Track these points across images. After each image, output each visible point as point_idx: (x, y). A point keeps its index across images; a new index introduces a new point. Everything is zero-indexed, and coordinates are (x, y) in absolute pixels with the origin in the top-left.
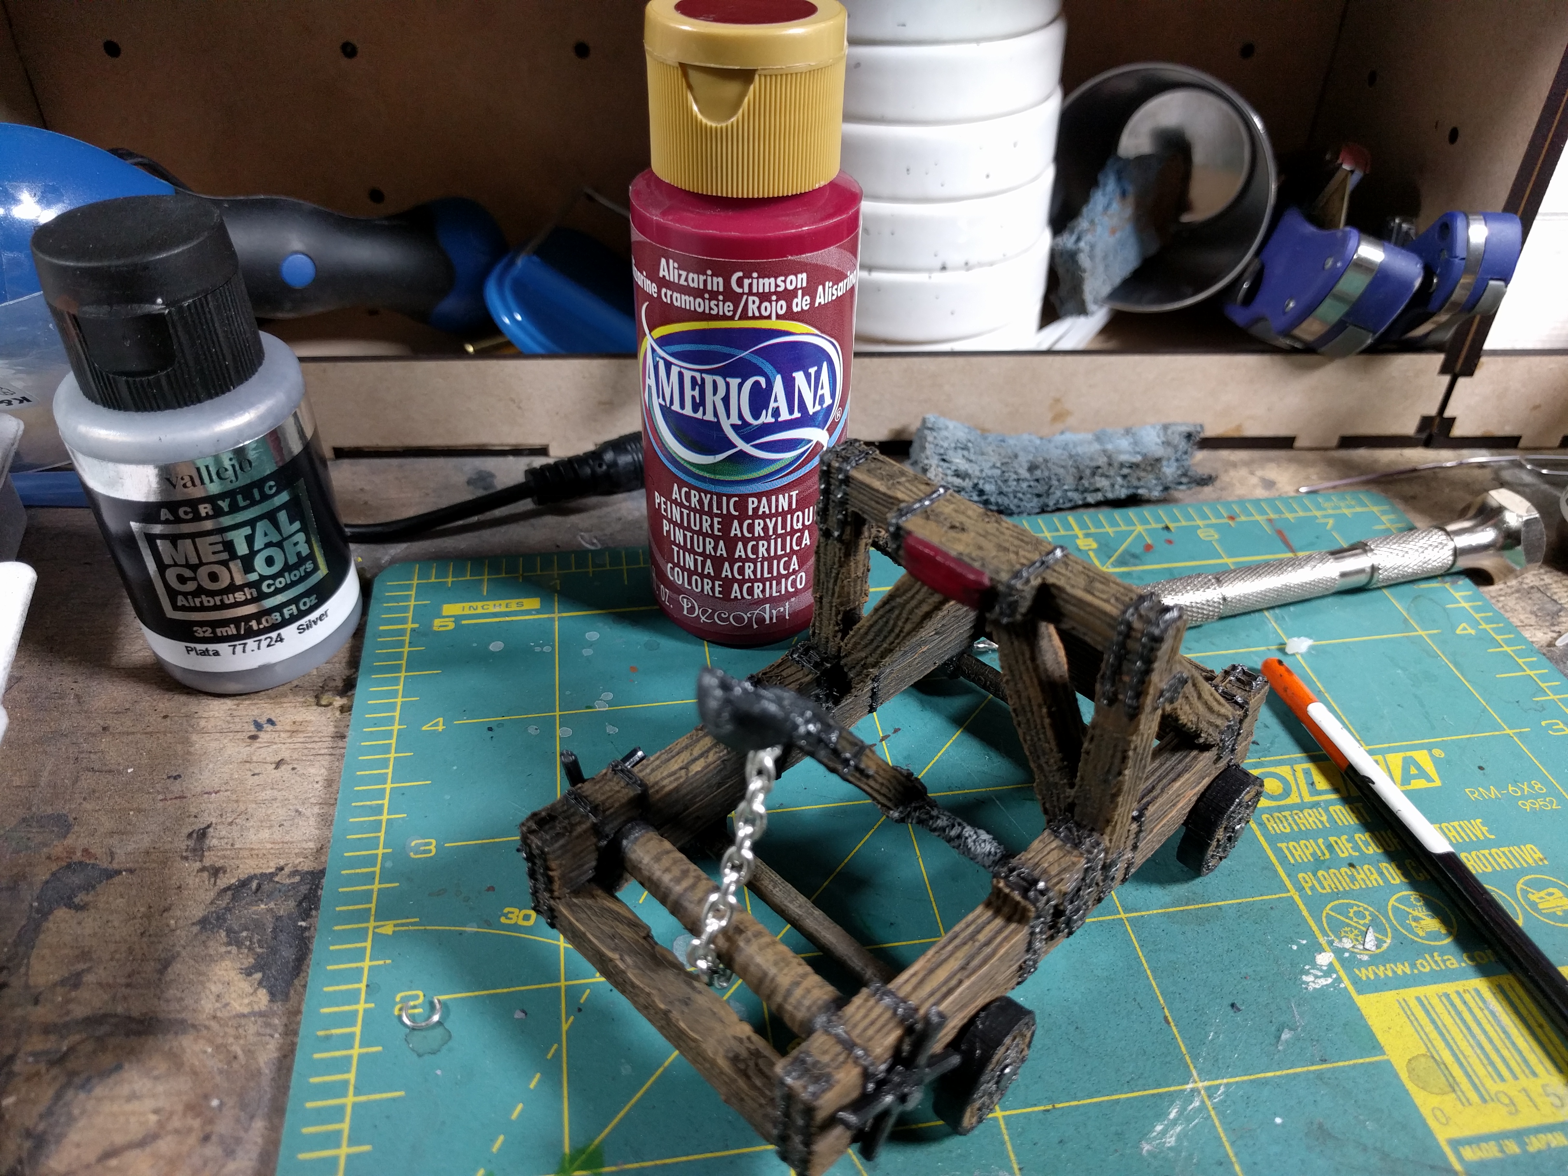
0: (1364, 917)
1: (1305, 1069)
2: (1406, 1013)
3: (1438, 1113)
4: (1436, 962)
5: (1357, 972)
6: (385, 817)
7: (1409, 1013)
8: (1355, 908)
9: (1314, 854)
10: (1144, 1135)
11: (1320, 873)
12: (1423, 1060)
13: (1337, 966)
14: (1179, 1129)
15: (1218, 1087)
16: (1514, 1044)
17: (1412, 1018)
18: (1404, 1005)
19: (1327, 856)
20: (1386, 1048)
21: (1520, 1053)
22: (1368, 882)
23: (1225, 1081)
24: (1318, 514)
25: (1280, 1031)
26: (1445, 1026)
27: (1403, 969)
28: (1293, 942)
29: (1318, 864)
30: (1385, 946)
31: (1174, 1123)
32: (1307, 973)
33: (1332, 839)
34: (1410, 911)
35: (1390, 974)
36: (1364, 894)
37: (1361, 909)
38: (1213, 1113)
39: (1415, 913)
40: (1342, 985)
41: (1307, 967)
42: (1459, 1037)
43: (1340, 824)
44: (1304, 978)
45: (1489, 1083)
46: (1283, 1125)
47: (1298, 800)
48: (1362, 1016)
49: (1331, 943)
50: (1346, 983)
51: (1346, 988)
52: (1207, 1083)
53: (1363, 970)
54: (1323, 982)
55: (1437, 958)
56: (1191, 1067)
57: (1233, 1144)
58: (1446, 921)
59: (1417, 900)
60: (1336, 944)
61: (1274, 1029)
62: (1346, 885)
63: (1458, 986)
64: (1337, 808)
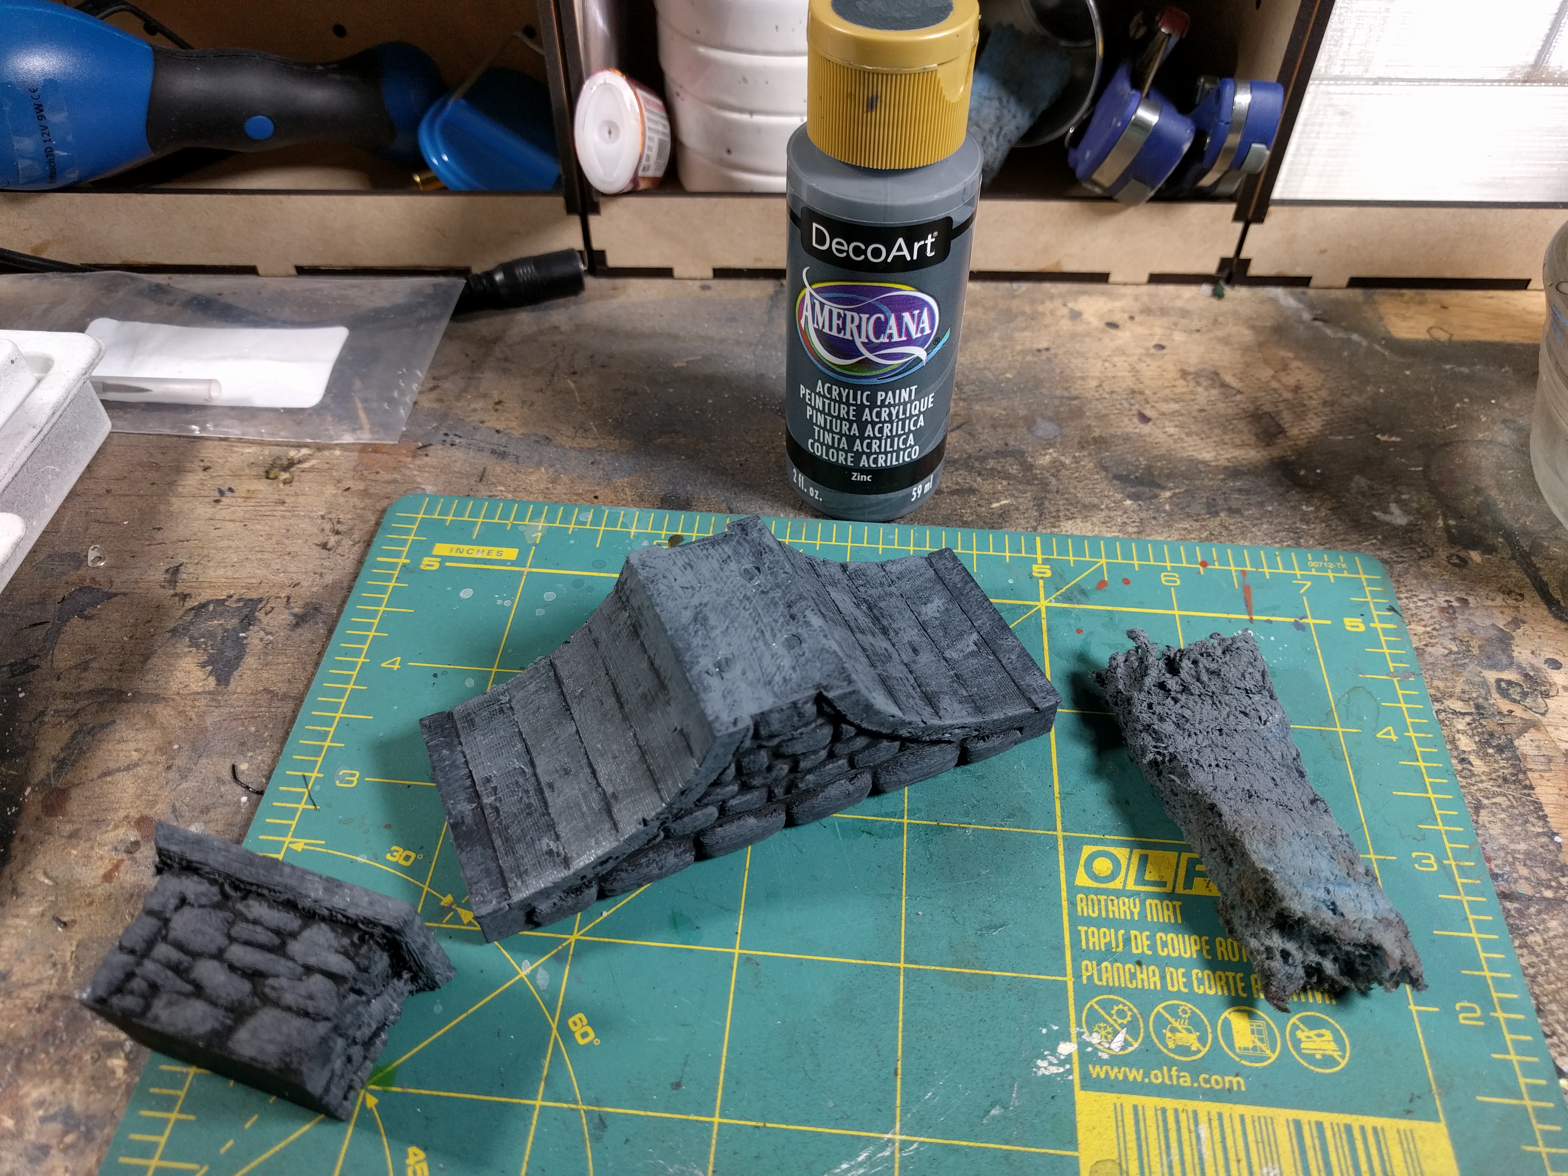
0: (1124, 1017)
1: (998, 1146)
2: (1116, 1118)
4: (1170, 1077)
5: (1091, 1067)
6: (326, 744)
7: (1119, 1118)
8: (1121, 1006)
9: (1108, 944)
10: (829, 1169)
11: (1105, 965)
12: (1110, 1164)
13: (1075, 1058)
14: (861, 1171)
15: (912, 1143)
16: (1203, 1171)
17: (1119, 1123)
18: (1119, 1111)
19: (1120, 949)
20: (1081, 1146)
22: (1146, 984)
23: (922, 1139)
24: (1299, 573)
25: (993, 1105)
26: (1147, 1138)
27: (1135, 1075)
28: (1045, 1026)
29: (1107, 955)
30: (1130, 1049)
31: (861, 1165)
32: (1044, 1058)
33: (1133, 933)
34: (1172, 1020)
35: (1121, 1077)
36: (1137, 995)
37: (1126, 1009)
38: (897, 1165)
39: (1176, 1024)
40: (1070, 1077)
41: (1046, 1053)
42: (1154, 1151)
43: (1149, 919)
44: (1040, 1063)
47: (1120, 887)
48: (1074, 1112)
49: (1080, 1035)
50: (1076, 1077)
51: (1073, 1080)
52: (904, 1137)
53: (1098, 1068)
54: (1054, 1070)
55: (1174, 1072)
56: (898, 1119)
58: (1202, 1040)
59: (1184, 1012)
60: (1085, 1037)
61: (987, 1103)
62: (1124, 982)
63: (1180, 1104)
64: (1155, 902)
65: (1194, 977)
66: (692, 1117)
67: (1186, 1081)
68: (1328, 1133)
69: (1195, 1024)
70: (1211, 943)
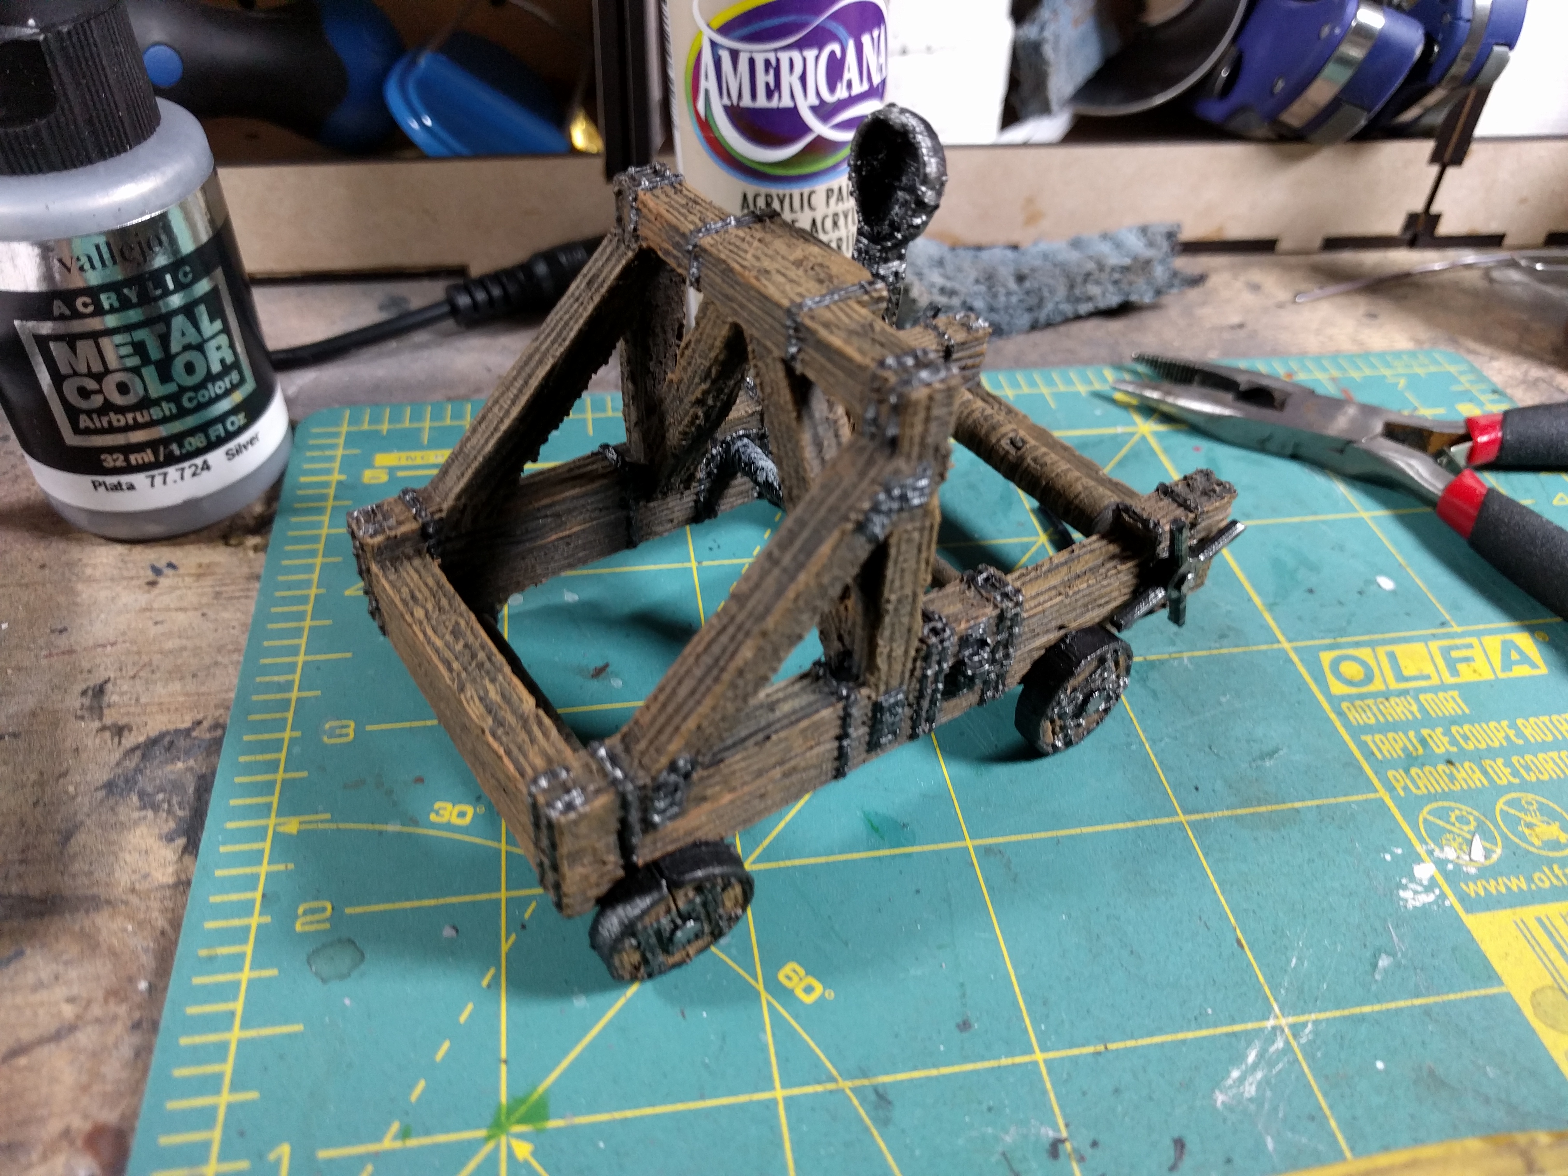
0: (1468, 823)
1: (1409, 1003)
2: (1526, 937)
4: (1557, 877)
5: (1464, 887)
6: (294, 695)
7: (1529, 936)
8: (1457, 812)
9: (1405, 749)
10: (1217, 1083)
11: (1414, 771)
12: (1549, 993)
13: (1440, 880)
14: (1259, 1075)
15: (1304, 1025)
17: (1533, 942)
18: (1522, 927)
19: (1421, 751)
20: (1505, 978)
22: (1470, 782)
23: (1313, 1016)
24: (1387, 372)
25: (1376, 957)
27: (1517, 883)
28: (1386, 851)
29: (1409, 761)
30: (1495, 857)
31: (1255, 1067)
32: (1405, 888)
33: (1425, 732)
34: (1521, 815)
35: (1503, 889)
36: (1468, 796)
37: (1464, 813)
38: (1300, 1057)
39: (1528, 819)
40: (1447, 903)
41: (1404, 881)
43: (1434, 714)
44: (1402, 894)
46: (1386, 1071)
47: (1382, 687)
48: (1473, 940)
49: (1430, 853)
50: (1452, 900)
51: (1452, 906)
52: (1291, 1020)
53: (1471, 885)
54: (1423, 899)
55: (1557, 872)
56: (1272, 999)
57: (1325, 1095)
59: (1529, 803)
60: (1437, 853)
61: (1368, 954)
62: (1445, 785)
64: (1429, 696)
65: (1517, 765)
66: (1006, 1061)
69: (1548, 814)
70: (1513, 725)
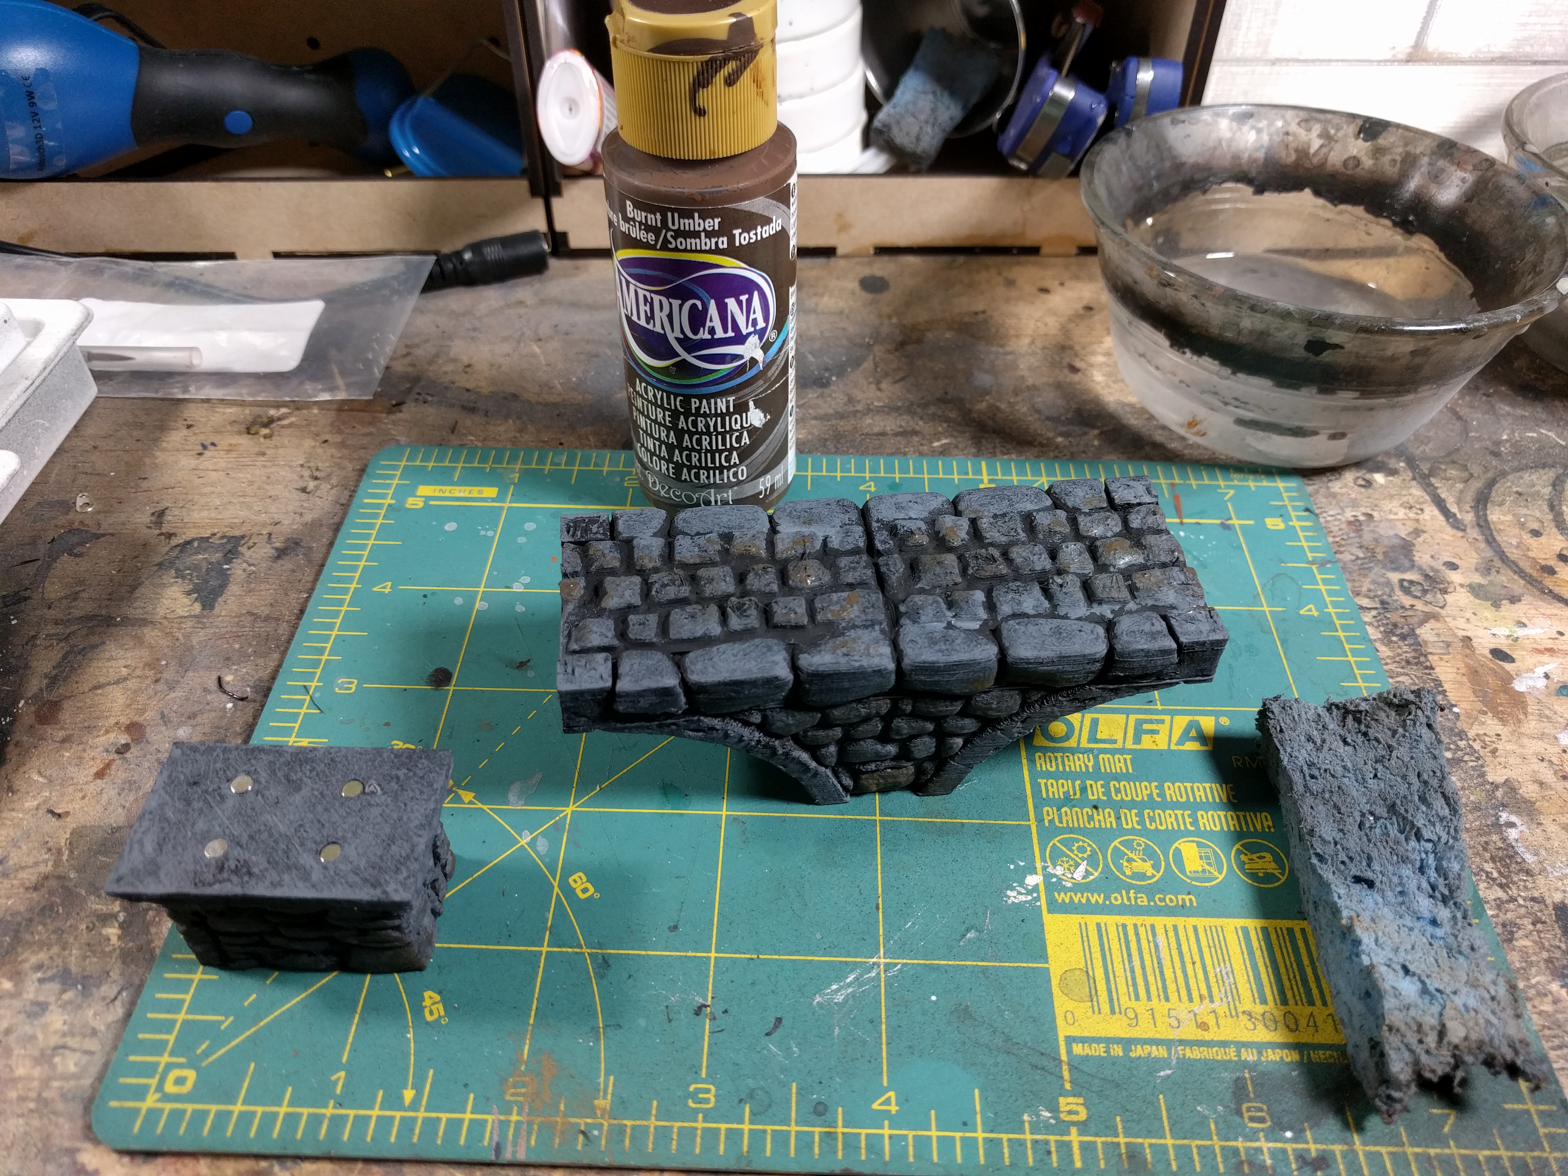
0: (1084, 852)
1: (975, 963)
2: (1081, 934)
3: (1069, 1015)
4: (1129, 899)
5: (1056, 894)
6: (324, 658)
7: (1084, 935)
8: (1080, 843)
9: (1066, 793)
10: (819, 991)
11: (1064, 809)
12: (1078, 972)
13: (1042, 888)
14: (850, 990)
15: (896, 965)
16: (1162, 973)
17: (1085, 938)
18: (1083, 927)
19: (1078, 795)
20: (1051, 959)
21: (1164, 981)
22: (1103, 823)
23: (905, 961)
25: (968, 930)
26: (1110, 950)
27: (1097, 898)
28: (1013, 862)
29: (1067, 801)
30: (1091, 878)
31: (849, 985)
32: (1013, 889)
33: (1088, 782)
34: (1128, 852)
35: (1084, 901)
36: (1095, 833)
37: (1085, 844)
38: (882, 984)
39: (1131, 855)
40: (1038, 904)
41: (1015, 884)
42: (1117, 959)
43: (1102, 770)
44: (1009, 893)
45: (1124, 1000)
46: (934, 1002)
48: (1043, 931)
49: (1045, 868)
50: (1043, 903)
51: (1040, 906)
52: (888, 960)
53: (1062, 894)
54: (1023, 898)
55: (1132, 894)
56: (882, 946)
57: (888, 1009)
58: (1155, 866)
59: (1139, 845)
61: (963, 928)
62: (1082, 823)
63: (1139, 920)
64: (1106, 756)
65: (1146, 816)
66: (690, 954)
67: (1143, 901)
68: (1273, 937)
69: (1149, 854)
70: (1160, 787)
